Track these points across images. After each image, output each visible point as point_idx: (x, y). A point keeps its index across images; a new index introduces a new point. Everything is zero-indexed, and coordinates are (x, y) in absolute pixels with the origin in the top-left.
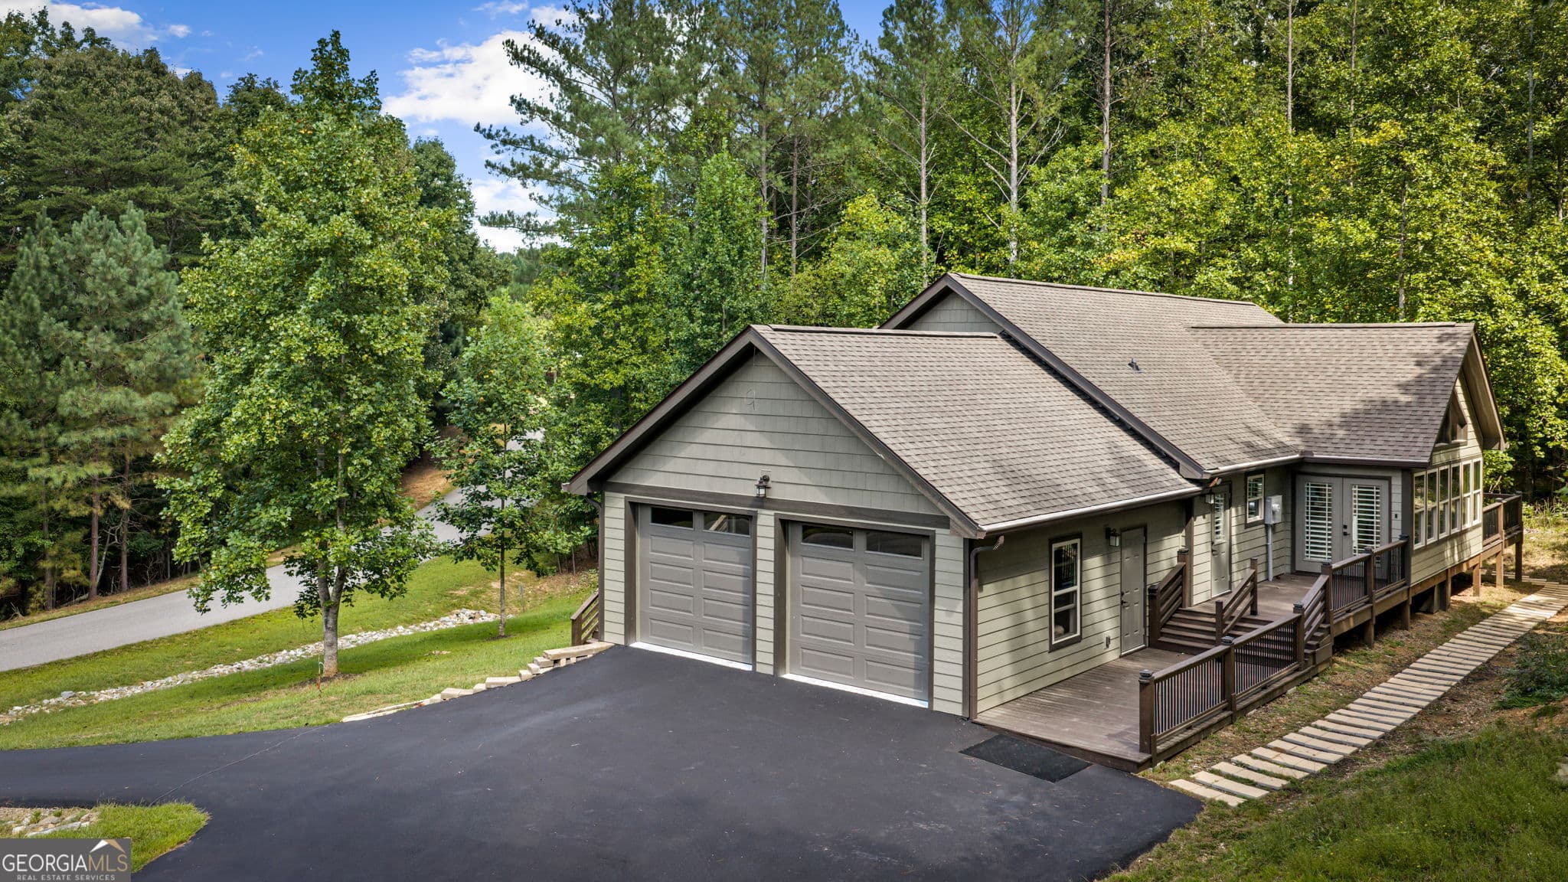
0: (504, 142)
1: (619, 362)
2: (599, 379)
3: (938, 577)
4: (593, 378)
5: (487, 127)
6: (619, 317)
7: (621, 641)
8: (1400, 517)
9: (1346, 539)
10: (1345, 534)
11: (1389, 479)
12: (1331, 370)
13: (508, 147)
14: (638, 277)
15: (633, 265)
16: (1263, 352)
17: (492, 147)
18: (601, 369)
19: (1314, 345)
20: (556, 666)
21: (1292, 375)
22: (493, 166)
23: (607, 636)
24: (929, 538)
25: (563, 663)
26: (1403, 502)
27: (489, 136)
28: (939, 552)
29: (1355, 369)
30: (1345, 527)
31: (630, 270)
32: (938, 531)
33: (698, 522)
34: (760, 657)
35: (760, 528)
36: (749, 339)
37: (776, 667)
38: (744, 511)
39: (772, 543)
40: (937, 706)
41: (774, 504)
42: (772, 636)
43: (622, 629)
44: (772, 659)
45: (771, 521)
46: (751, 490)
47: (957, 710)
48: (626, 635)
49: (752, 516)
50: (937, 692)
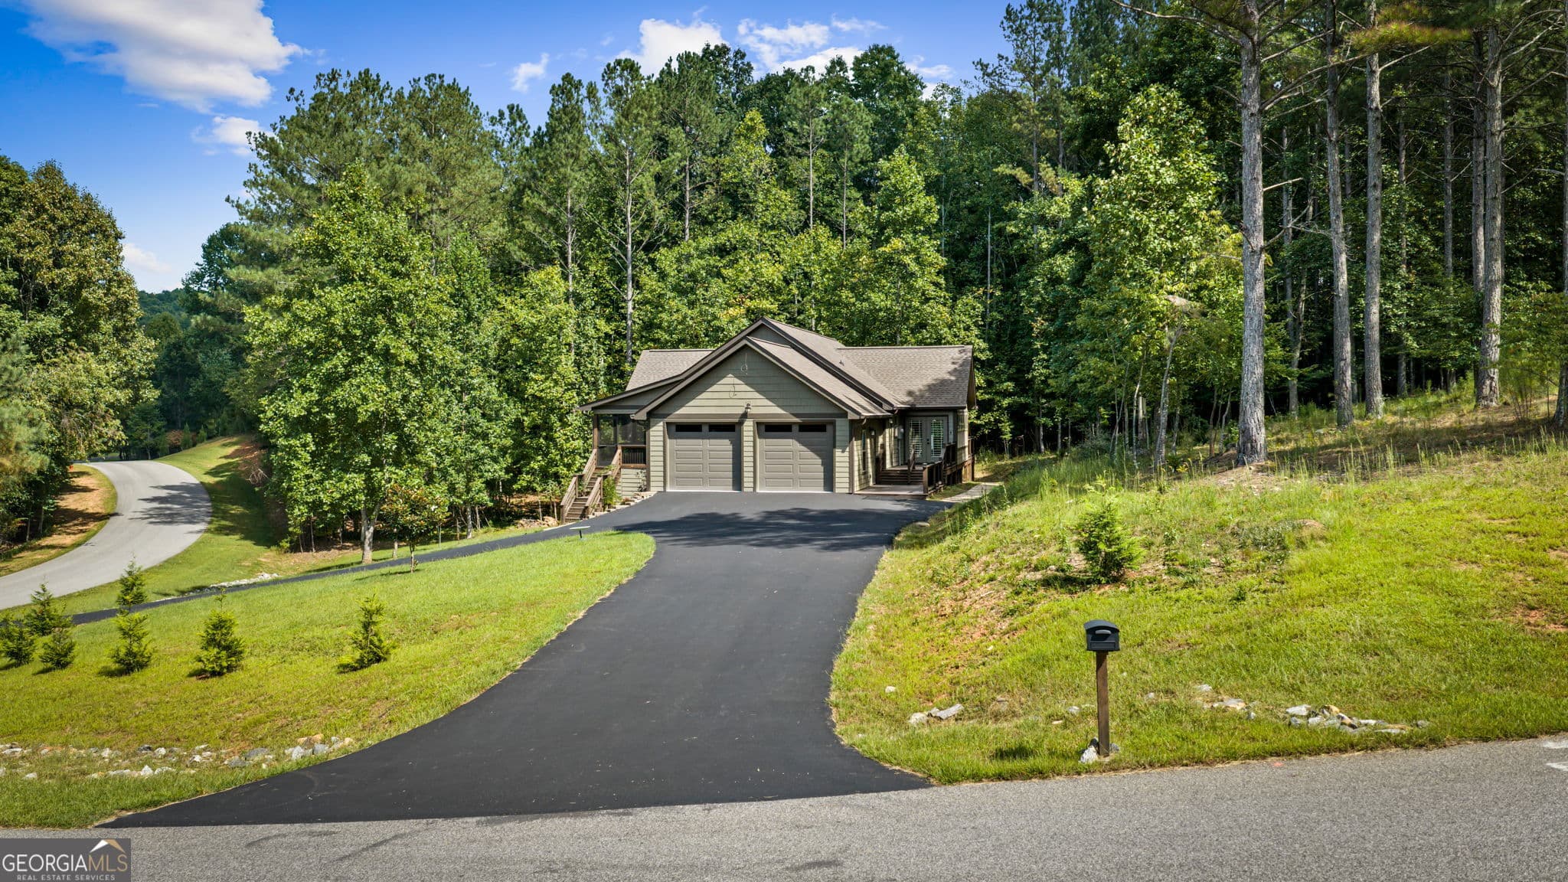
3: (837, 438)
7: (662, 489)
9: (928, 446)
10: (928, 443)
11: (947, 416)
23: (652, 489)
24: (833, 424)
28: (838, 428)
30: (928, 440)
32: (840, 419)
33: (705, 428)
34: (745, 485)
35: (745, 428)
36: (745, 342)
37: (754, 488)
38: (737, 420)
39: (751, 434)
40: (837, 491)
41: (753, 416)
42: (752, 474)
43: (662, 484)
44: (752, 485)
45: (751, 423)
46: (741, 411)
47: (847, 491)
48: (665, 486)
49: (741, 423)
50: (837, 485)
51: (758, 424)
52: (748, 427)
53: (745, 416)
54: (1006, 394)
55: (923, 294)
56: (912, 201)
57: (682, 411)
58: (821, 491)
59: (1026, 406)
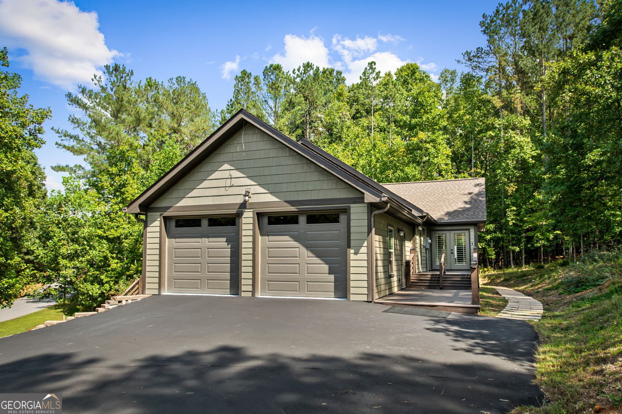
0: (65, 136)
1: (118, 227)
2: (108, 233)
3: (352, 230)
4: (105, 233)
5: (57, 129)
6: (118, 209)
7: (156, 292)
8: (474, 244)
9: (452, 255)
10: (452, 253)
11: (469, 230)
12: (437, 195)
13: (67, 138)
14: (127, 192)
15: (125, 187)
16: (408, 191)
17: (59, 137)
18: (109, 230)
19: (427, 187)
20: (120, 304)
21: (422, 197)
22: (60, 145)
23: (147, 291)
24: (346, 211)
25: (124, 302)
26: (475, 238)
27: (58, 132)
28: (352, 217)
29: (446, 194)
30: (452, 250)
31: (123, 189)
32: (352, 205)
33: (205, 223)
34: (243, 288)
35: (244, 221)
36: (241, 116)
37: (253, 292)
38: (234, 211)
39: (251, 227)
40: (352, 298)
41: (254, 205)
42: (250, 276)
43: (157, 286)
44: (250, 288)
45: (251, 215)
46: (239, 200)
47: (365, 298)
48: (159, 289)
49: (239, 215)
50: (352, 290)
51: (259, 215)
52: (248, 218)
53: (243, 205)
54: (488, 232)
55: (438, 168)
56: (431, 112)
57: (183, 203)
58: (331, 297)
59: (502, 239)
